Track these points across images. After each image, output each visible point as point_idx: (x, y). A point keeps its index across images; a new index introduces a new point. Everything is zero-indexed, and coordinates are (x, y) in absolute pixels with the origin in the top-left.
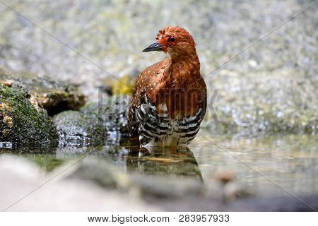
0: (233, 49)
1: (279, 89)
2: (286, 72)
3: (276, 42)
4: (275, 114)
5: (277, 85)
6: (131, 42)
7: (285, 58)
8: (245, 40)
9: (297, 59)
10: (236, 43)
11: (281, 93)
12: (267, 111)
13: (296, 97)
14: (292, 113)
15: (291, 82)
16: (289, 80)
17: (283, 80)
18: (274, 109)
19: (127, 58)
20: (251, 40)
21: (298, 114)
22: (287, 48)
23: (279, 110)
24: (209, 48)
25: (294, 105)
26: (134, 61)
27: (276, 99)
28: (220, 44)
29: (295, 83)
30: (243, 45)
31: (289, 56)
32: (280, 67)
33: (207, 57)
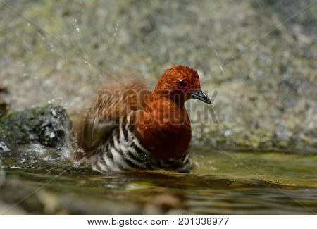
0: (176, 57)
1: (227, 105)
2: (236, 85)
3: (226, 50)
4: (222, 132)
5: (226, 100)
6: (61, 44)
7: (235, 69)
8: (191, 47)
9: (249, 70)
10: (181, 51)
11: (230, 109)
12: (213, 129)
13: (247, 114)
14: (241, 132)
15: (242, 97)
16: (239, 94)
17: (232, 94)
18: (221, 127)
19: (56, 62)
20: (198, 48)
21: (248, 133)
22: (238, 58)
23: (226, 128)
24: (149, 55)
25: (243, 123)
26: (64, 66)
27: (224, 115)
28: (163, 49)
29: (246, 99)
30: (188, 52)
31: (240, 67)
32: (230, 79)
33: (147, 64)
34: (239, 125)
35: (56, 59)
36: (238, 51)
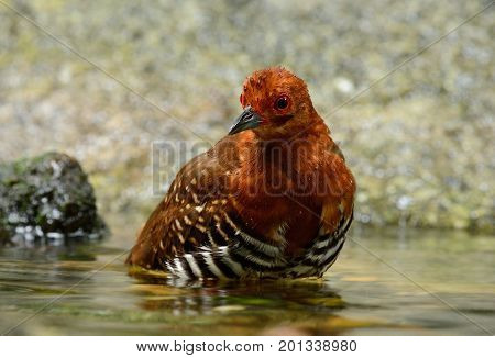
34: (427, 184)
35: (58, 60)
36: (420, 37)
